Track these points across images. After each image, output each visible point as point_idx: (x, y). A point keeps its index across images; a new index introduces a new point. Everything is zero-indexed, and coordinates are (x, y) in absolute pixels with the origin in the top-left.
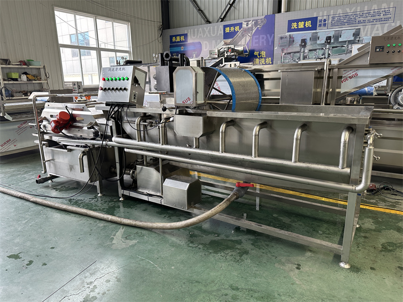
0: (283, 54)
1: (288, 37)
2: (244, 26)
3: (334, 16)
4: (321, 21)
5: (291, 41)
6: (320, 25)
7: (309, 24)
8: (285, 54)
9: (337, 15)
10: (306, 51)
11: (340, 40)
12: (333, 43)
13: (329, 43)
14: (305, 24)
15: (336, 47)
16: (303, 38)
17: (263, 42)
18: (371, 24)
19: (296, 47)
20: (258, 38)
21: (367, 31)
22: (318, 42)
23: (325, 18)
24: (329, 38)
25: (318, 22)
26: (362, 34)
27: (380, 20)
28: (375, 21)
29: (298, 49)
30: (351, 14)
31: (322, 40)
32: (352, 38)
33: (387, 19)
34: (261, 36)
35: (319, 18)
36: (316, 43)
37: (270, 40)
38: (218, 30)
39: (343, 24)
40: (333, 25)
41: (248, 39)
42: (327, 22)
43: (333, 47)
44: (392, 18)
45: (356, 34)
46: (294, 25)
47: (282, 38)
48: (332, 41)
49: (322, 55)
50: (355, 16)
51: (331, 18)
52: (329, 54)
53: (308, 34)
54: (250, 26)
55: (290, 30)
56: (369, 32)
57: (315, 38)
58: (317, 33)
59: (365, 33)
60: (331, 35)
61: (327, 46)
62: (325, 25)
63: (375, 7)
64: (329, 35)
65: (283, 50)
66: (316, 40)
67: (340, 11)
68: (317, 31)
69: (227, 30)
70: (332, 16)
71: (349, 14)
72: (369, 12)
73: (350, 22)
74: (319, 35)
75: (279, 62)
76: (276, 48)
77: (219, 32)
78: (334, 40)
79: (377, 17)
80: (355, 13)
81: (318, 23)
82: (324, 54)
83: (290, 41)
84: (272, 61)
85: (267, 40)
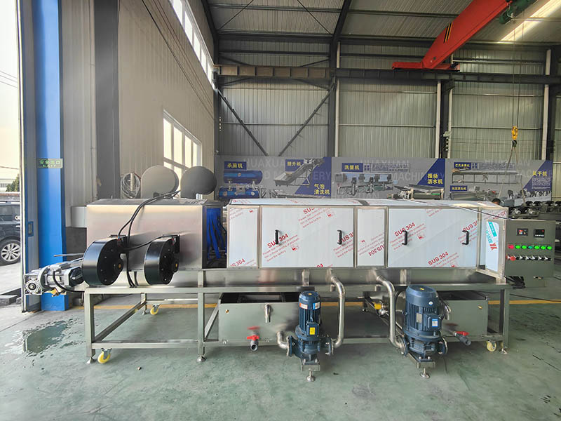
0: (339, 187)
1: (342, 175)
2: (305, 162)
5: (345, 178)
7: (357, 167)
9: (376, 164)
10: (357, 187)
11: (379, 181)
13: (372, 182)
14: (354, 167)
15: (377, 185)
16: (354, 177)
17: (322, 177)
18: (397, 172)
19: (349, 183)
20: (318, 174)
21: (395, 176)
22: (365, 181)
23: (368, 164)
24: (371, 179)
26: (393, 178)
27: (402, 170)
28: (399, 171)
29: (350, 185)
30: (385, 164)
31: (367, 180)
32: (387, 181)
34: (321, 173)
35: (364, 165)
36: (363, 181)
37: (328, 177)
38: (280, 163)
39: (380, 170)
40: (374, 170)
41: (309, 173)
42: (369, 167)
43: (375, 185)
44: (409, 170)
45: (389, 178)
46: (347, 167)
47: (337, 175)
50: (387, 166)
52: (372, 190)
53: (357, 175)
54: (310, 163)
55: (343, 170)
56: (397, 178)
57: (362, 178)
60: (373, 176)
61: (371, 184)
62: (368, 169)
63: (398, 162)
65: (338, 185)
67: (377, 161)
68: (363, 173)
69: (289, 164)
70: (373, 164)
72: (395, 164)
73: (385, 169)
74: (365, 176)
75: (336, 194)
76: (333, 183)
77: (281, 164)
78: (375, 181)
79: (400, 169)
80: (387, 164)
81: (364, 168)
82: (369, 190)
84: (330, 192)
85: (325, 176)
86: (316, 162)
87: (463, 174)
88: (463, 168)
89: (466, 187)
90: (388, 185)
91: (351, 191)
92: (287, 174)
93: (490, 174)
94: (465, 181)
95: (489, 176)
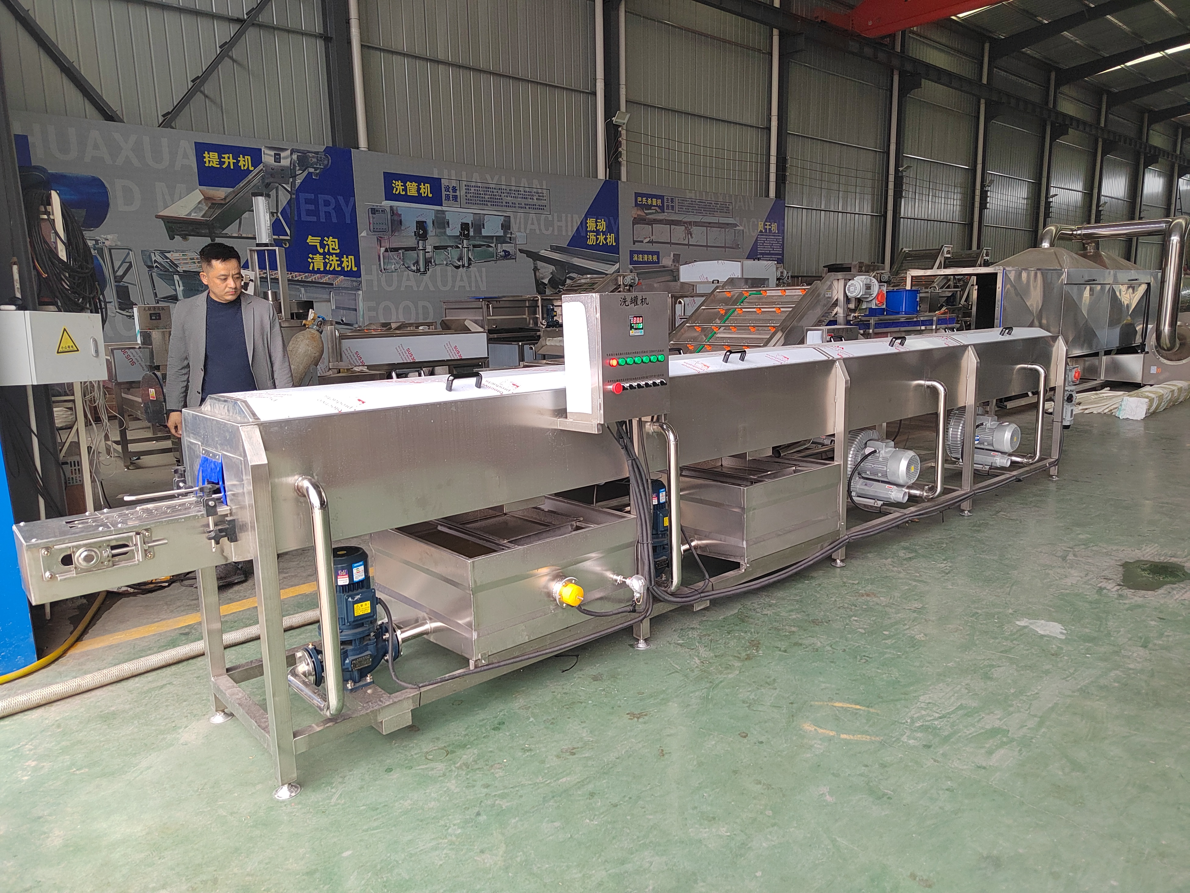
0: (383, 249)
1: (388, 210)
2: (268, 157)
3: (469, 183)
4: (447, 189)
5: (396, 221)
6: (448, 197)
7: (426, 190)
8: (386, 251)
9: (473, 184)
10: (429, 248)
11: (484, 233)
12: (474, 238)
13: (467, 237)
14: (419, 189)
15: (480, 246)
16: (420, 219)
17: (328, 214)
18: (522, 210)
19: (408, 237)
20: (315, 202)
21: (520, 222)
22: (449, 232)
23: (454, 183)
24: (465, 227)
25: (443, 189)
26: (514, 227)
27: (533, 207)
28: (527, 207)
29: (411, 242)
30: (494, 186)
31: (454, 230)
32: (501, 233)
33: (542, 207)
34: (322, 198)
35: (444, 182)
36: (445, 232)
37: (345, 212)
38: (173, 153)
39: (483, 203)
40: (469, 202)
41: (284, 199)
42: (458, 193)
43: (474, 246)
44: (548, 206)
45: (506, 226)
46: (398, 186)
47: (374, 211)
48: (472, 234)
49: (459, 260)
50: (499, 191)
51: (464, 188)
52: (469, 259)
53: (427, 212)
54: (285, 162)
55: (390, 195)
56: (522, 226)
57: (442, 223)
58: (443, 212)
59: (517, 225)
60: (469, 220)
61: (465, 241)
62: (455, 198)
63: (524, 182)
64: (465, 221)
65: (379, 241)
66: (445, 228)
67: (476, 177)
68: (444, 209)
69: (212, 159)
70: (465, 183)
71: (491, 186)
72: (518, 188)
73: (495, 202)
74: (448, 216)
75: (374, 268)
76: (363, 234)
77: (181, 159)
78: (474, 233)
79: (530, 201)
80: (499, 187)
81: (444, 193)
82: (460, 259)
83: (392, 221)
84: (357, 264)
85: (338, 209)
86: (303, 160)
87: (651, 222)
88: (649, 207)
89: (657, 254)
90: (506, 247)
91: (417, 263)
92: (207, 199)
93: (697, 224)
94: (654, 238)
95: (694, 229)
